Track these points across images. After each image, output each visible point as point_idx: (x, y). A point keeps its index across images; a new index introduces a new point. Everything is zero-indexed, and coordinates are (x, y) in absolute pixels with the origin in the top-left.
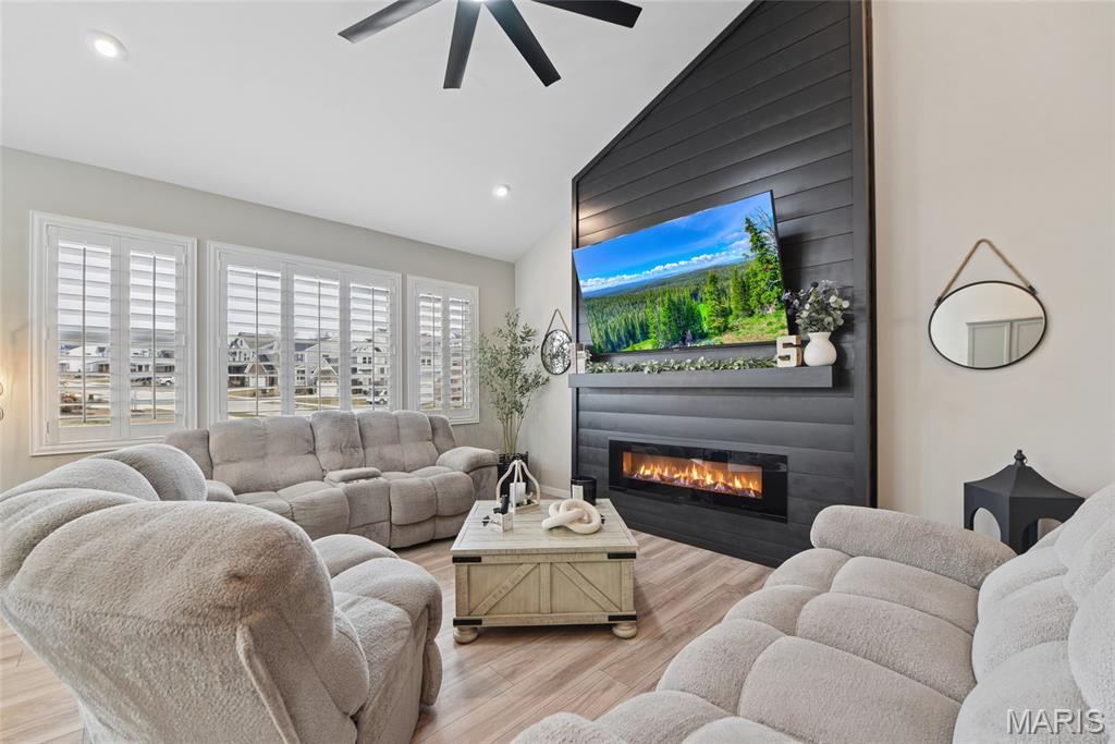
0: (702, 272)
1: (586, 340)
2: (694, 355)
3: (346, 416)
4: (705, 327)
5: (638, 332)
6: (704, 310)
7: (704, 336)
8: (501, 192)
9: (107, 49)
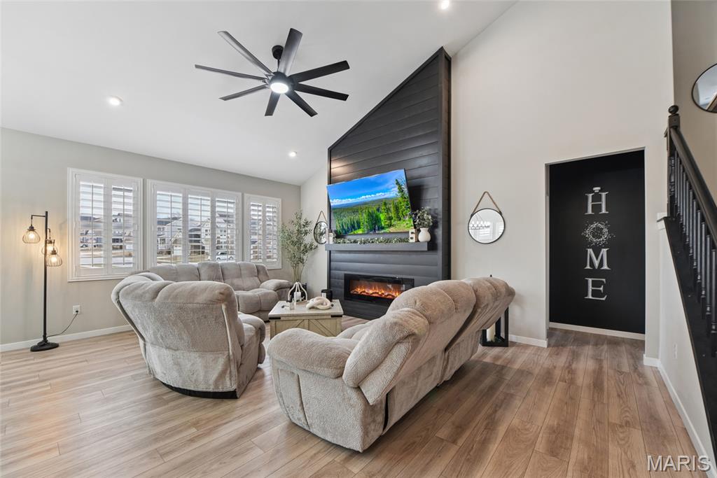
0: (381, 200)
1: (334, 228)
2: (378, 236)
3: (214, 264)
4: (383, 225)
5: (356, 225)
6: (382, 217)
7: (383, 228)
8: (293, 155)
9: (114, 102)
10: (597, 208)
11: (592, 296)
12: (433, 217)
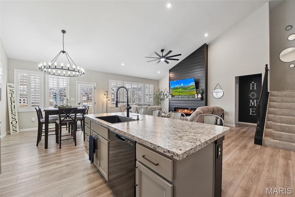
1: (171, 93)
8: (159, 72)
9: (123, 64)
10: (253, 88)
11: (252, 114)
12: (202, 91)
